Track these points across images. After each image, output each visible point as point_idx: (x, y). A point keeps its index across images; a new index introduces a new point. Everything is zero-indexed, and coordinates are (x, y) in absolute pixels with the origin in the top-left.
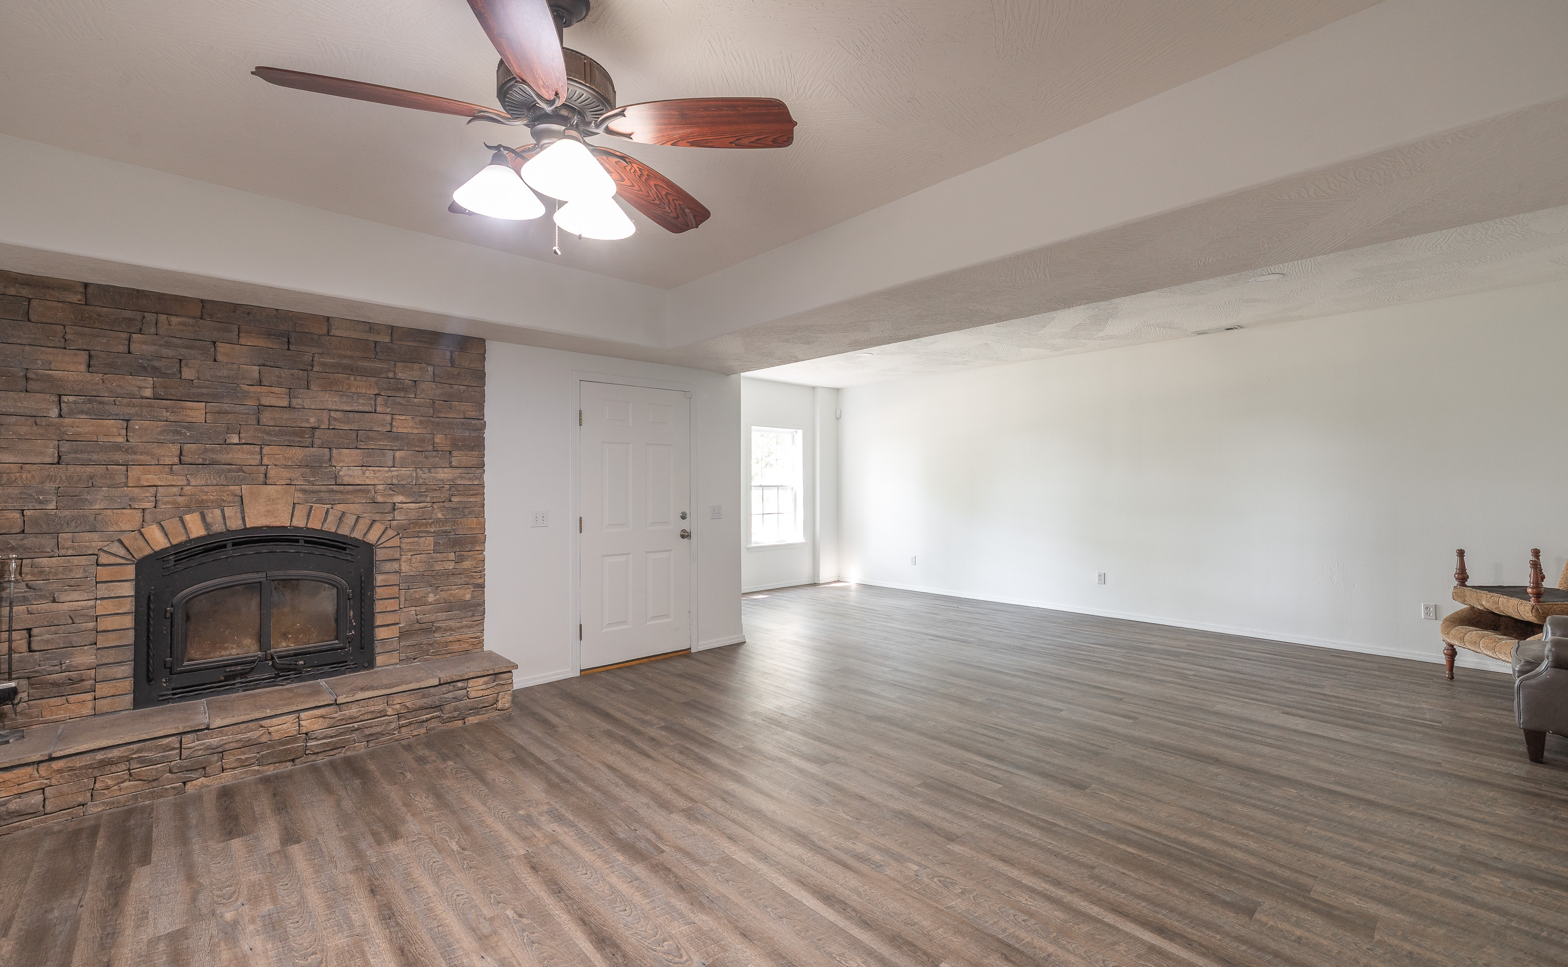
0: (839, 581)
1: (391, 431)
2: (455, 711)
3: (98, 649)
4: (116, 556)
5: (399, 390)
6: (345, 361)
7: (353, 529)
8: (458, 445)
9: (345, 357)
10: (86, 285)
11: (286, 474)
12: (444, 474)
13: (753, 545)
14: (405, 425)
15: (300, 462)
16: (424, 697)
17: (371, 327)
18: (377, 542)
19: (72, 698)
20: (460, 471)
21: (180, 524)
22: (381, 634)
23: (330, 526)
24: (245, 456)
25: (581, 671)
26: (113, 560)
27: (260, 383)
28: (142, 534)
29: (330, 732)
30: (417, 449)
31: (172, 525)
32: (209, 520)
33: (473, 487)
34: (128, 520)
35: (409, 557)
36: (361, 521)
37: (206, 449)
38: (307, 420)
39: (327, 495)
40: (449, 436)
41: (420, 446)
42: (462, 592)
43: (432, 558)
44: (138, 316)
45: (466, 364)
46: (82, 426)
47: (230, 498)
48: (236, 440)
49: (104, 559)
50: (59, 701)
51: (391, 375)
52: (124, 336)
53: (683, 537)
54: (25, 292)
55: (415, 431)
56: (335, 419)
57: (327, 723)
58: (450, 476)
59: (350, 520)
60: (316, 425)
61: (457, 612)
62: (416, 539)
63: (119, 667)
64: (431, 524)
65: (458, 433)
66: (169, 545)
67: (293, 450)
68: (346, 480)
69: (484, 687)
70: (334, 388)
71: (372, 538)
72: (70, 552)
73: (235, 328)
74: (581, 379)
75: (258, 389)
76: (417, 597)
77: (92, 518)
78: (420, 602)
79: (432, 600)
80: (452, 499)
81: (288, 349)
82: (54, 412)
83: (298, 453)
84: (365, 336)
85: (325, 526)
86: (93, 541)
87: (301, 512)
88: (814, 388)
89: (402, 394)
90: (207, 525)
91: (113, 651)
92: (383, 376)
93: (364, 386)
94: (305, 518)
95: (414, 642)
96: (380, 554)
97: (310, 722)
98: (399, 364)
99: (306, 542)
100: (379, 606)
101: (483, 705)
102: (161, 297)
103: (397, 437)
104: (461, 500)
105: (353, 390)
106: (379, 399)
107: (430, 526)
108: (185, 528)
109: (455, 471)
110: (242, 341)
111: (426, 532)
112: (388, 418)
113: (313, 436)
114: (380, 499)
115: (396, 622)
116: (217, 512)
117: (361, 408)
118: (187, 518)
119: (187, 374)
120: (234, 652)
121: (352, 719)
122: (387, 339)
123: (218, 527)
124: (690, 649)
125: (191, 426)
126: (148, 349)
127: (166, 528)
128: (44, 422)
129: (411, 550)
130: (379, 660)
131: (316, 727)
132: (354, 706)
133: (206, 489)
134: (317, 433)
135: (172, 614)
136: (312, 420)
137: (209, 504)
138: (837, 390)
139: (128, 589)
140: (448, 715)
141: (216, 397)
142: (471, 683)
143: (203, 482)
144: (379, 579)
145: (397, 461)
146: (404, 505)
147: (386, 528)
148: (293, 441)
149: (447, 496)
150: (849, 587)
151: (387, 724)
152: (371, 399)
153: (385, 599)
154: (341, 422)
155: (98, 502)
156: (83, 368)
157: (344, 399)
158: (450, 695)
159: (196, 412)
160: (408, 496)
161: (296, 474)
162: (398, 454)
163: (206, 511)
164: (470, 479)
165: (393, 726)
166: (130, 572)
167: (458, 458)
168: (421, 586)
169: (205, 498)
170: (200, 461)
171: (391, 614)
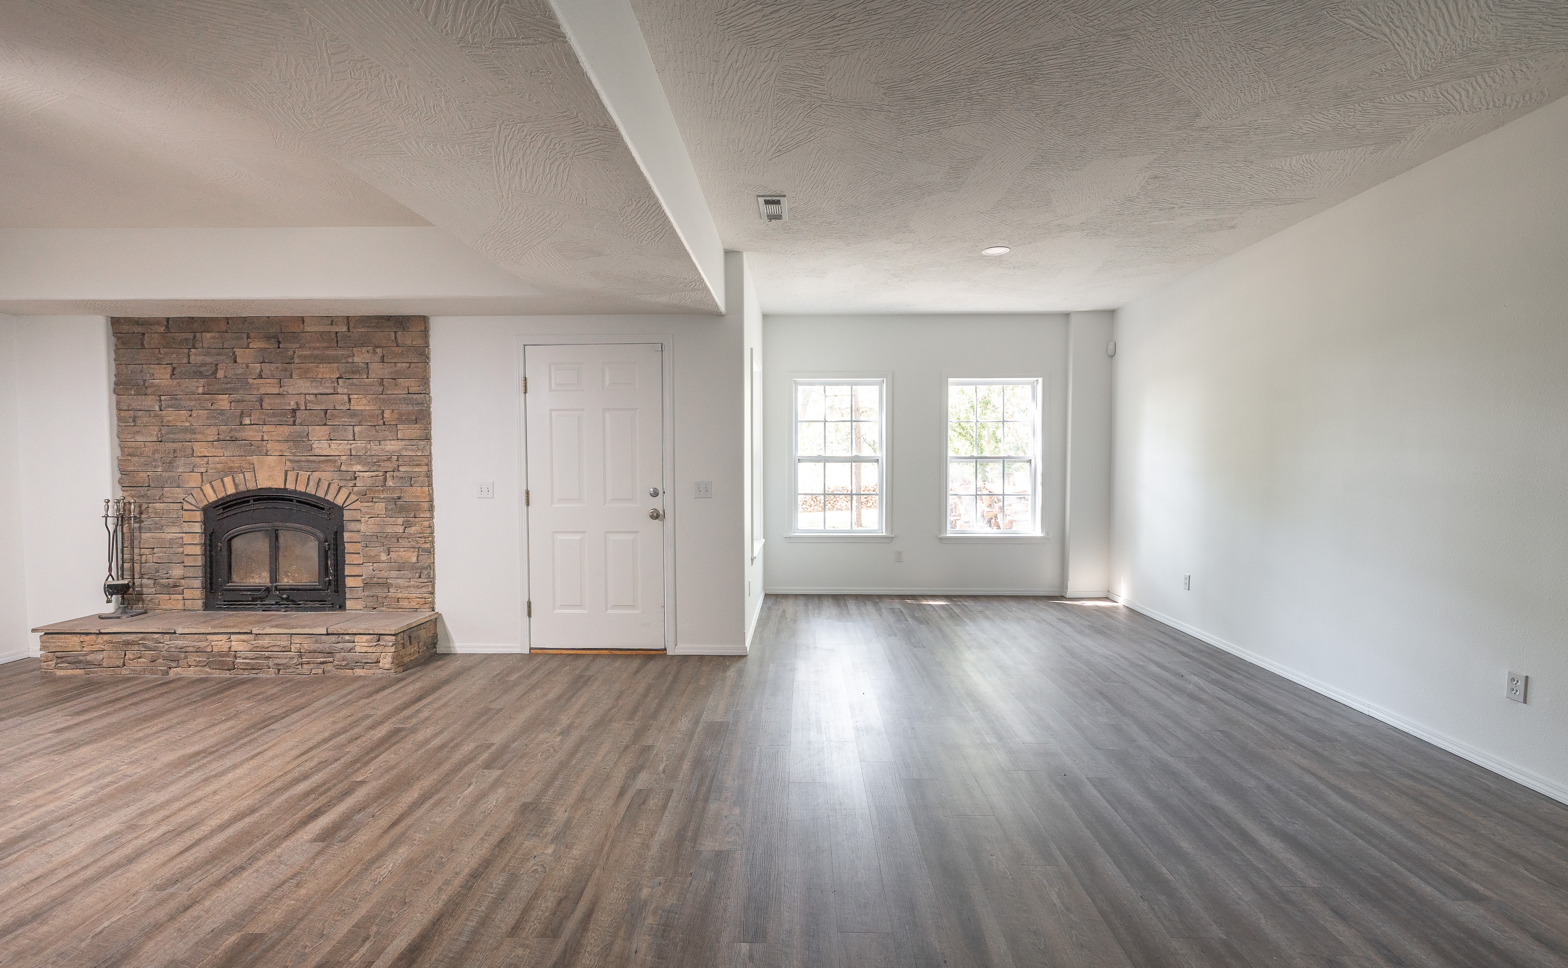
0: (1107, 599)
1: (350, 409)
2: (343, 660)
3: (186, 566)
4: (191, 504)
5: (354, 372)
6: (315, 352)
7: (326, 494)
8: (405, 419)
9: (314, 348)
10: (168, 319)
11: (278, 446)
12: (391, 446)
13: (948, 535)
14: (360, 404)
15: (287, 437)
16: (316, 642)
17: (332, 320)
18: (344, 504)
19: (173, 596)
20: (404, 443)
21: (221, 484)
22: (350, 582)
23: (311, 490)
24: (251, 434)
25: (531, 649)
26: (190, 507)
27: (260, 377)
28: (202, 490)
29: (250, 654)
30: (368, 424)
31: (218, 484)
32: (237, 481)
33: (417, 458)
34: (193, 481)
35: (367, 519)
36: (332, 486)
37: (232, 429)
38: (289, 404)
39: (306, 464)
40: (395, 411)
41: (370, 421)
42: (409, 554)
43: (384, 521)
44: (191, 336)
45: (409, 342)
46: (170, 415)
47: (247, 466)
48: (248, 422)
49: (186, 506)
50: (167, 597)
51: (350, 360)
52: (186, 351)
53: (652, 517)
54: (140, 329)
55: (368, 408)
56: (310, 402)
57: (248, 647)
58: (397, 448)
59: (324, 485)
60: (295, 407)
61: (407, 572)
62: (371, 504)
63: (195, 581)
64: (383, 491)
65: (404, 408)
66: (217, 499)
67: (282, 428)
68: (317, 452)
69: (366, 644)
70: (308, 376)
71: (339, 501)
72: (170, 500)
73: (245, 336)
74: (525, 344)
75: (259, 381)
76: (372, 554)
77: (177, 478)
78: (375, 560)
79: (385, 559)
80: (400, 469)
81: (279, 347)
82: (157, 408)
83: (285, 430)
84: (328, 329)
85: (308, 489)
86: (179, 493)
87: (291, 476)
88: (1067, 315)
89: (357, 376)
90: (236, 485)
91: (192, 569)
92: (344, 361)
93: (327, 371)
94: (295, 482)
95: (372, 594)
96: (347, 515)
97: (237, 644)
98: (355, 349)
99: (298, 501)
100: (348, 559)
101: (367, 661)
102: (204, 320)
103: (353, 414)
104: (408, 470)
105: (320, 376)
106: (340, 381)
107: (383, 492)
108: (224, 487)
109: (400, 443)
110: (251, 345)
111: (378, 498)
112: (346, 397)
113: (294, 417)
114: (343, 468)
115: (359, 574)
116: (241, 475)
117: (326, 391)
118: (225, 479)
119: (220, 374)
120: (257, 581)
121: (265, 649)
122: (345, 329)
123: (242, 488)
124: (665, 649)
125: (222, 412)
126: (199, 359)
127: (215, 486)
128: (152, 414)
129: (368, 514)
130: (349, 604)
131: (241, 648)
132: (267, 637)
133: (233, 459)
134: (298, 413)
135: (221, 548)
136: (292, 403)
137: (236, 470)
138: (1111, 314)
139: (198, 528)
140: (338, 663)
141: (235, 390)
142: (357, 638)
143: (231, 454)
144: (346, 535)
145: (356, 435)
146: (361, 473)
147: (350, 493)
148: (282, 421)
149: (396, 466)
150: (1116, 608)
151: (290, 658)
152: (333, 382)
153: (353, 553)
154: (314, 404)
155: (181, 466)
156: (168, 376)
157: (314, 384)
158: (340, 646)
159: (223, 402)
160: (364, 465)
161: (284, 446)
162: (357, 429)
163: (234, 475)
164: (413, 450)
165: (295, 661)
166: (199, 516)
167: (405, 431)
168: (376, 545)
169: (232, 465)
170: (228, 438)
171: (356, 566)
